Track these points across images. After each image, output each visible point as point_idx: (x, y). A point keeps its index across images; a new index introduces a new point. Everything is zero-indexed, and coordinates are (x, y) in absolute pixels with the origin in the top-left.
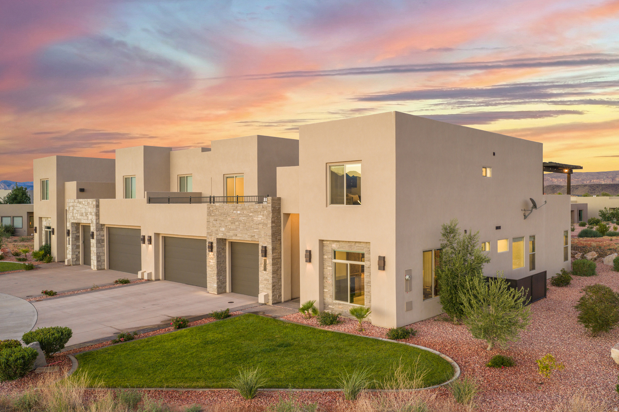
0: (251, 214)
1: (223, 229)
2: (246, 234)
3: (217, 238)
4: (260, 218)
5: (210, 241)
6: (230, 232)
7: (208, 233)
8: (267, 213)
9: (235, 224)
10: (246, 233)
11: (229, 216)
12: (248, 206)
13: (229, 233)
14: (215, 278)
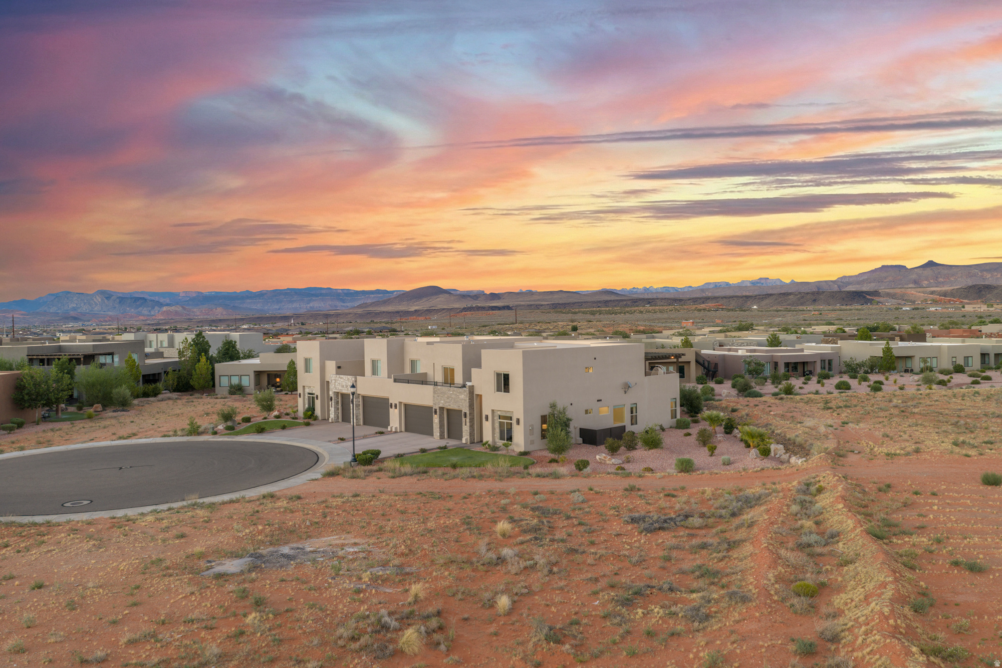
1: (443, 401)
3: (439, 407)
4: (462, 396)
5: (435, 408)
6: (446, 403)
7: (434, 403)
8: (466, 394)
9: (449, 399)
10: (455, 404)
11: (446, 394)
14: (438, 430)
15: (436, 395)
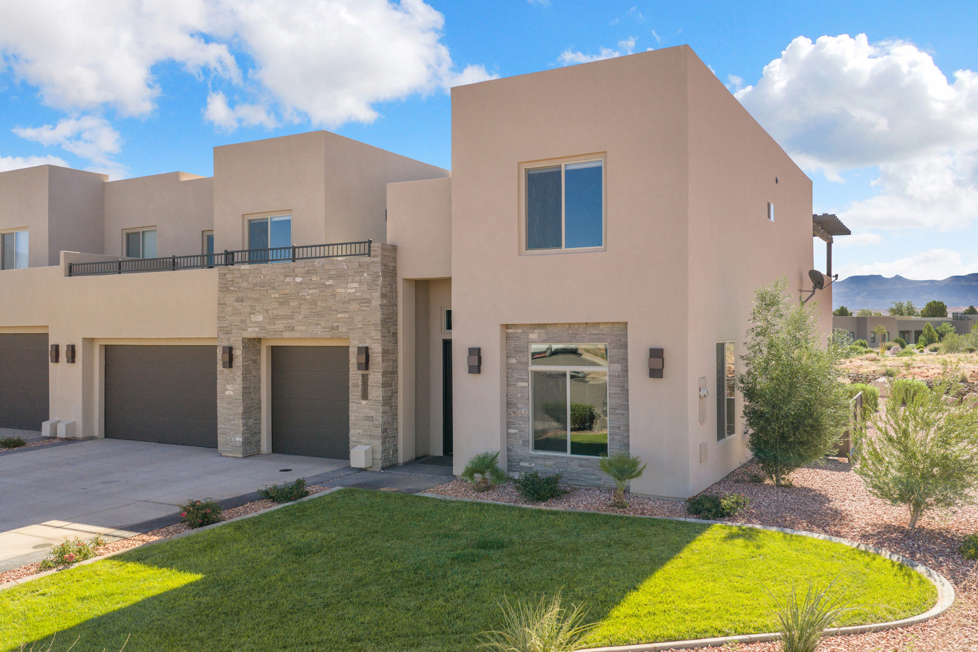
0: (330, 282)
1: (260, 318)
2: (317, 324)
3: (243, 338)
4: (352, 288)
5: (226, 344)
6: (276, 322)
7: (221, 327)
8: (370, 277)
9: (289, 304)
10: (316, 322)
11: (275, 288)
12: (323, 266)
13: (275, 324)
14: (239, 422)
15: (230, 299)
